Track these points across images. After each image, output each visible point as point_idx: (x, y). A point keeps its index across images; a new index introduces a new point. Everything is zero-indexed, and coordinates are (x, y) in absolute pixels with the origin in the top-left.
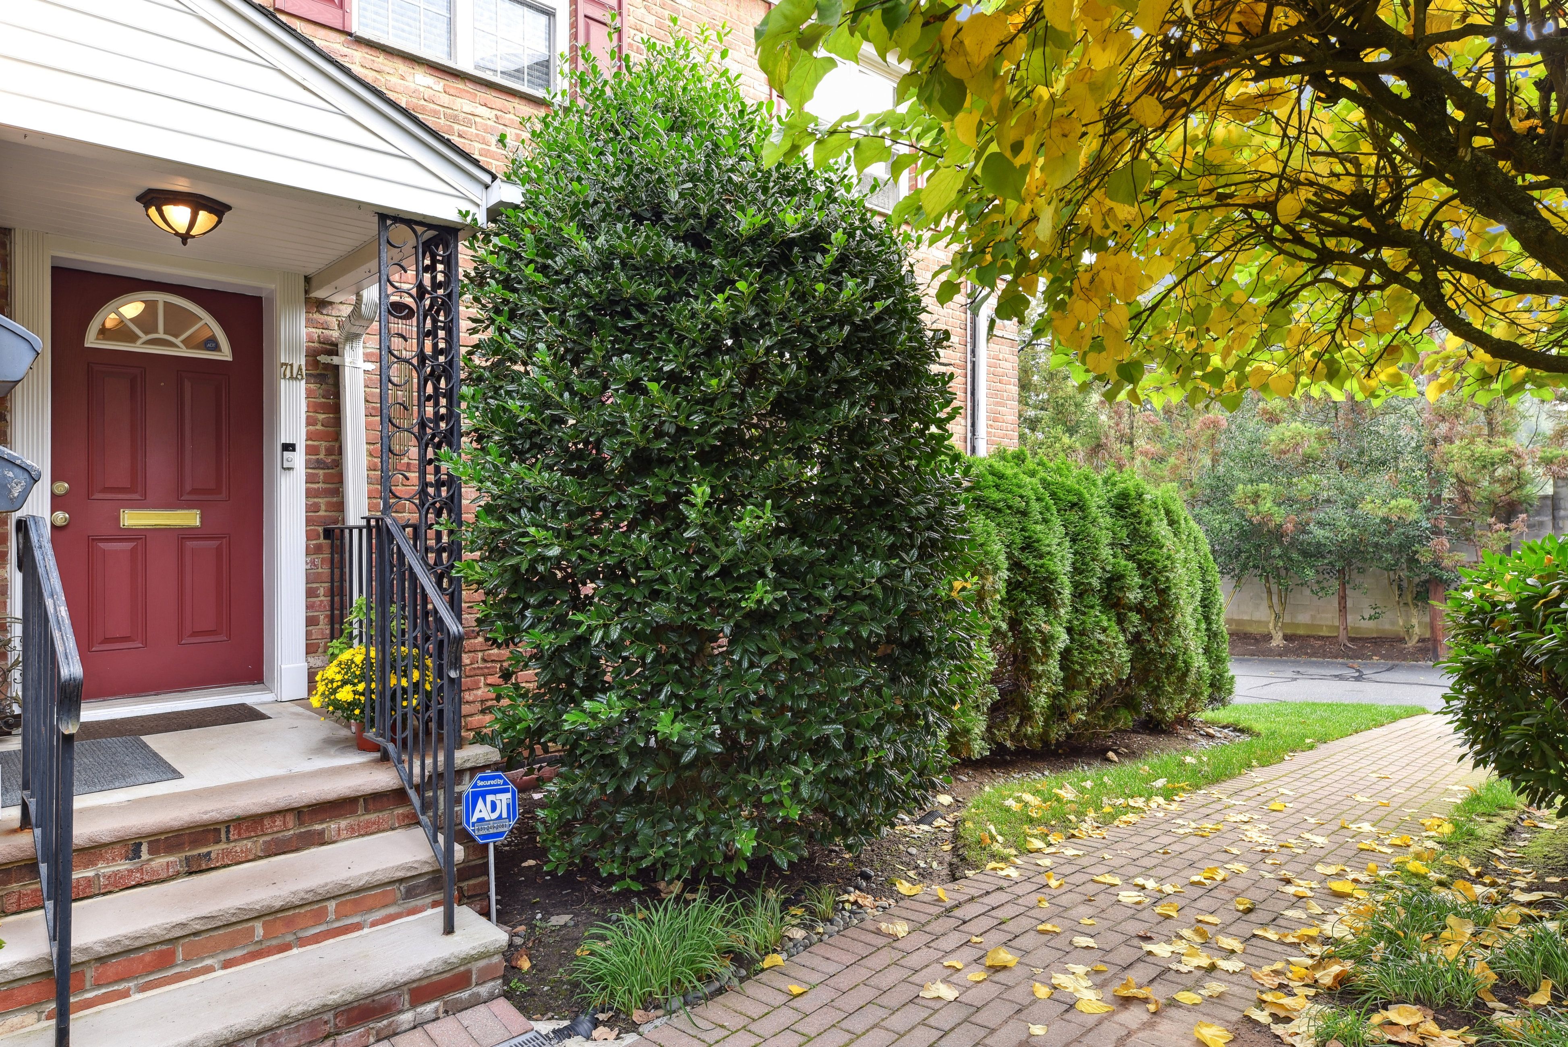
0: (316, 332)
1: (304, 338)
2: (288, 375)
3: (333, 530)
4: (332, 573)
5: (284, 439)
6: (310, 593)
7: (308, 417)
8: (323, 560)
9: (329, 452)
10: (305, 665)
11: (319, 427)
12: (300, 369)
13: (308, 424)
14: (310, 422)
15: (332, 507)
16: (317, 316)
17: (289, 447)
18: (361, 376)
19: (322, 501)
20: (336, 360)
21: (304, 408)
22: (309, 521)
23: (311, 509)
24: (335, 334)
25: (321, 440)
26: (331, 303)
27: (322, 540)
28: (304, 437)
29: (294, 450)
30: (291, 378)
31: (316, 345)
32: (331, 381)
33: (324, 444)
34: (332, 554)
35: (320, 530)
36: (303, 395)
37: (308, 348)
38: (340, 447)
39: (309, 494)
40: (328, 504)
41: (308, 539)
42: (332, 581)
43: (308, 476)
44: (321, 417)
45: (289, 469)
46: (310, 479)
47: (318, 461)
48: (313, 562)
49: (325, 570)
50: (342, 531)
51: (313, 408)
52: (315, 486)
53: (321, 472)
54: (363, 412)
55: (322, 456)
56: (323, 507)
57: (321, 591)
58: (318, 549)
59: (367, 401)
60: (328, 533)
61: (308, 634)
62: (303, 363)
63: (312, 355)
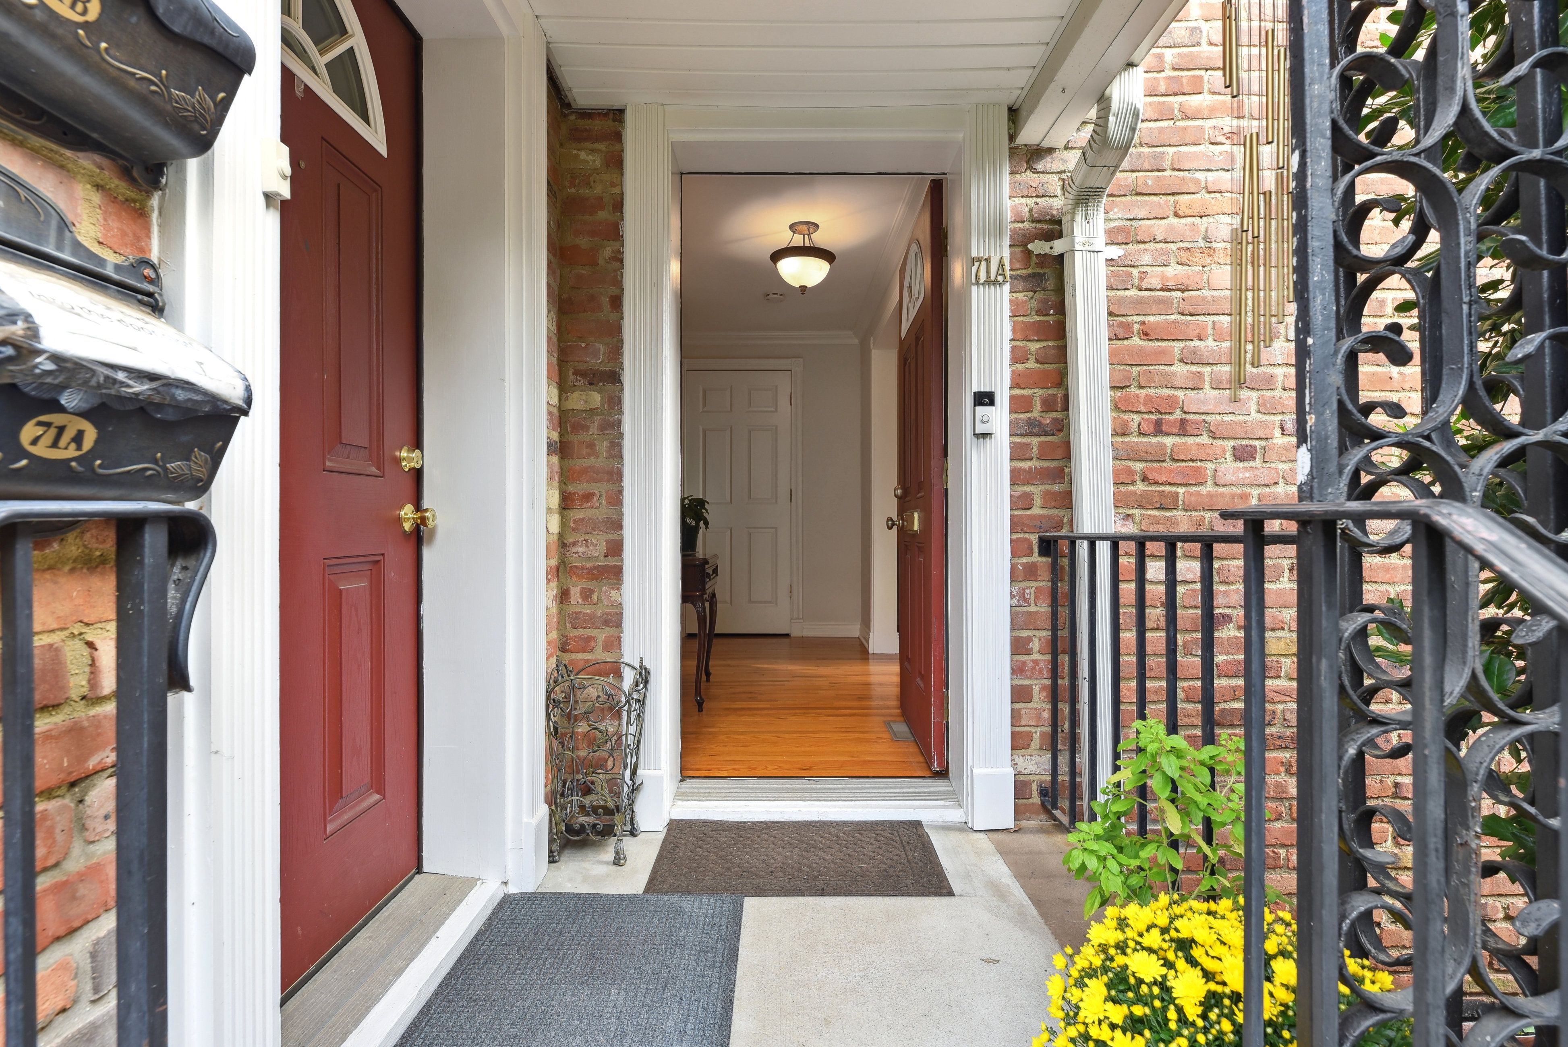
0: (1025, 205)
1: (1009, 216)
2: (983, 277)
3: (1056, 540)
4: (1054, 614)
5: (977, 386)
6: (1018, 646)
7: (1014, 349)
8: (1038, 590)
9: (1048, 406)
10: (1010, 771)
11: (1031, 365)
12: (1001, 265)
13: (1015, 360)
14: (1018, 357)
15: (1052, 500)
16: (1028, 177)
17: (985, 399)
18: (1103, 270)
19: (1036, 491)
20: (1058, 246)
21: (1008, 334)
22: (1015, 525)
23: (1020, 503)
24: (1057, 204)
25: (1035, 385)
26: (1051, 150)
27: (1036, 558)
28: (1007, 383)
29: (992, 403)
30: (988, 282)
31: (1027, 225)
32: (1050, 284)
33: (1038, 392)
34: (1054, 582)
35: (1034, 539)
36: (1007, 313)
37: (1014, 232)
38: (1066, 397)
39: (1016, 478)
40: (1046, 495)
41: (1014, 554)
42: (1054, 629)
43: (1014, 447)
44: (1034, 347)
45: (985, 436)
46: (1018, 453)
47: (1030, 422)
48: (1022, 595)
49: (1043, 608)
50: (1073, 543)
51: (1022, 333)
52: (1025, 465)
53: (1034, 441)
54: (1104, 332)
55: (1036, 414)
56: (1038, 501)
57: (1036, 645)
58: (1030, 572)
59: (1110, 314)
60: (1047, 546)
61: (1015, 716)
62: (1006, 253)
63: (1020, 243)
